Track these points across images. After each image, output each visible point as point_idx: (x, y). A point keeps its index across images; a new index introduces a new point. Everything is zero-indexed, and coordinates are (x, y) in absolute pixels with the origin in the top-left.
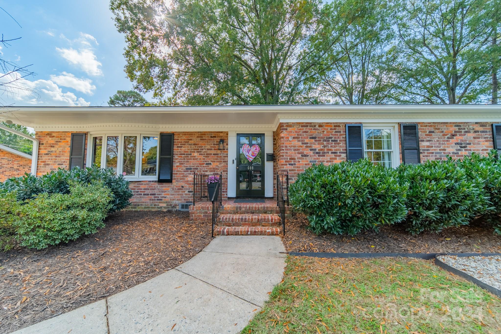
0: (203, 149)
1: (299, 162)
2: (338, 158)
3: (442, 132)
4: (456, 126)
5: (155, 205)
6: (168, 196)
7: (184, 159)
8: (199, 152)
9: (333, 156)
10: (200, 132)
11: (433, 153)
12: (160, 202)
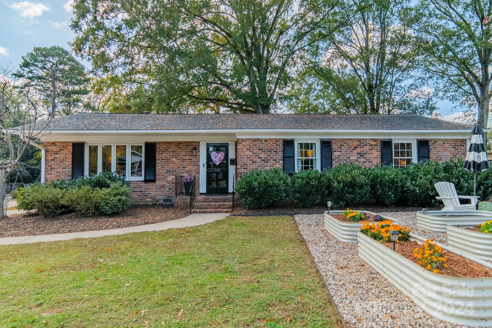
0: (179, 156)
1: (250, 166)
2: (277, 163)
3: (349, 145)
4: (358, 141)
5: (142, 200)
6: (152, 193)
7: (165, 163)
8: (176, 158)
9: (274, 162)
10: (177, 142)
11: (342, 160)
12: (146, 198)
